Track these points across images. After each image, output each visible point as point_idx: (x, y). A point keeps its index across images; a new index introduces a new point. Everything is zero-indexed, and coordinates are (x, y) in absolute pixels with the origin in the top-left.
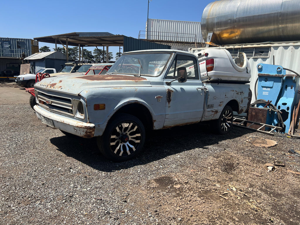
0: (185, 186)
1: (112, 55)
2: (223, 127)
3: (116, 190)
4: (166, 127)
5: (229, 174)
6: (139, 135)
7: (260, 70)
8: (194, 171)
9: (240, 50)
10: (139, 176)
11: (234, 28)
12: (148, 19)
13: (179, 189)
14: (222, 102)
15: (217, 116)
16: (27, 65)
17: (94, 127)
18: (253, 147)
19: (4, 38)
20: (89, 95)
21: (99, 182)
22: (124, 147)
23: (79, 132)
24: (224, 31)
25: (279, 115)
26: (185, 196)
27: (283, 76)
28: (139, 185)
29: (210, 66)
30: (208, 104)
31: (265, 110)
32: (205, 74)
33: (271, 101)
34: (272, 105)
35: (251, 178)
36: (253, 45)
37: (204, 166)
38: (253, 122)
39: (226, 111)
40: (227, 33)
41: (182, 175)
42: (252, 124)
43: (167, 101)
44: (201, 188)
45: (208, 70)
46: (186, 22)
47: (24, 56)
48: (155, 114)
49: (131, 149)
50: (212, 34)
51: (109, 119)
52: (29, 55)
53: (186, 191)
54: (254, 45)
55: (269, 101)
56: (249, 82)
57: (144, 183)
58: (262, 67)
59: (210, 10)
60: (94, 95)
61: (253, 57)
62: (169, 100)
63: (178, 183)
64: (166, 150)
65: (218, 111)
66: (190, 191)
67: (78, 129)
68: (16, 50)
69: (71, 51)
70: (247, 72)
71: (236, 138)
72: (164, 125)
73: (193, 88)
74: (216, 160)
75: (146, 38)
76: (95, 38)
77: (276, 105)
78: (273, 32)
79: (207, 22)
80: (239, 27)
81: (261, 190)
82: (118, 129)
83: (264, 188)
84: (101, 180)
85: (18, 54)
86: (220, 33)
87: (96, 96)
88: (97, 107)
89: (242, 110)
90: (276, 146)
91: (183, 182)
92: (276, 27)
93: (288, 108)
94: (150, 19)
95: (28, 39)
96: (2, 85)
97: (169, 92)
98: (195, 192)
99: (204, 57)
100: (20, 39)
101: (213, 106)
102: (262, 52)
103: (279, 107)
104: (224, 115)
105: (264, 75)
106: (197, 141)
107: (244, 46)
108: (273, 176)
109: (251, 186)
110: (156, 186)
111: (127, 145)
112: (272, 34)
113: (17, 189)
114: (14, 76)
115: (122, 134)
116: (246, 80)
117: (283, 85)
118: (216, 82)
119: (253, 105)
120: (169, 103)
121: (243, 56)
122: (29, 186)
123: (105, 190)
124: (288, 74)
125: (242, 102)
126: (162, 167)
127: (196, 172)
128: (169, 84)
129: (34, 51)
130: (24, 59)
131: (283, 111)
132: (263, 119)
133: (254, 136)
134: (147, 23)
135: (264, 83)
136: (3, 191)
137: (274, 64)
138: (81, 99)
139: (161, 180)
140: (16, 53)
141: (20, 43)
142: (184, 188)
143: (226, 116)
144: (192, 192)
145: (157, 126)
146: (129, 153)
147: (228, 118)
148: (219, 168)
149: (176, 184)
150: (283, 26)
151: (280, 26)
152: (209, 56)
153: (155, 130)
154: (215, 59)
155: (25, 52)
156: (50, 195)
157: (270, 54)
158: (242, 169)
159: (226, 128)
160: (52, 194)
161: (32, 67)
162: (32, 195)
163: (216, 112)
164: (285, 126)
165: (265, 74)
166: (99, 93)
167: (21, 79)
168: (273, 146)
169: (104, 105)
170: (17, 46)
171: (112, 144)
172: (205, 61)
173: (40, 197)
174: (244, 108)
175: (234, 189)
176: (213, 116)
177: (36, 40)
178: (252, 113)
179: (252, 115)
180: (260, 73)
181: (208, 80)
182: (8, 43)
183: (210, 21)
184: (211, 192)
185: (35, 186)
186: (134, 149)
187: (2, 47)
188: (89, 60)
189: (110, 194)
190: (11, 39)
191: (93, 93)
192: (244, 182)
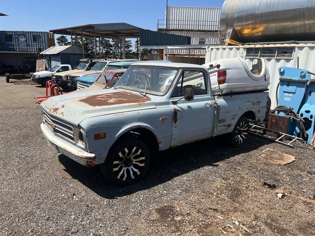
0: (186, 218)
1: (131, 43)
2: (237, 140)
3: (115, 223)
4: (173, 147)
5: (235, 202)
6: (143, 158)
7: (282, 73)
8: (198, 198)
9: (261, 49)
10: (141, 205)
11: (256, 23)
12: (167, 6)
13: (179, 221)
14: (236, 115)
15: (231, 130)
16: (42, 61)
17: (95, 157)
18: (268, 164)
19: (19, 32)
20: (89, 125)
21: (100, 212)
22: (128, 171)
23: (80, 161)
24: (245, 27)
25: (302, 124)
26: (184, 231)
27: (307, 81)
28: (139, 217)
29: (222, 78)
30: (219, 119)
31: (286, 118)
32: (217, 87)
33: (293, 109)
34: (293, 113)
35: (258, 207)
36: (275, 44)
37: (210, 191)
38: (273, 131)
39: (241, 123)
40: (249, 29)
41: (185, 204)
42: (271, 133)
43: (173, 121)
44: (202, 221)
45: (220, 82)
46: (209, 8)
47: (40, 50)
48: (159, 136)
49: (135, 173)
50: (232, 30)
51: (110, 147)
52: (45, 49)
53: (186, 224)
54: (277, 45)
55: (290, 108)
56: (268, 90)
57: (145, 213)
58: (284, 70)
59: (230, 3)
60: (94, 125)
61: (275, 58)
62: (175, 120)
63: (180, 215)
64: (173, 170)
65: (231, 125)
66: (191, 225)
67: (79, 158)
68: (32, 44)
69: (88, 40)
70: (265, 80)
71: (251, 151)
72: (171, 145)
73: (201, 104)
74: (224, 183)
75: (165, 28)
76: (110, 31)
77: (298, 113)
78: (299, 29)
79: (227, 17)
80: (262, 22)
81: (266, 223)
82: (120, 154)
83: (269, 221)
84: (102, 210)
85: (34, 48)
86: (240, 29)
87: (96, 126)
88: (97, 137)
89: (259, 120)
90: (293, 162)
91: (185, 213)
92: (302, 23)
93: (311, 117)
94: (169, 7)
95: (44, 32)
96: (19, 81)
97: (175, 112)
98: (195, 226)
99: (216, 69)
100: (35, 32)
101: (225, 120)
102: (286, 53)
103: (302, 115)
104: (238, 127)
105: (286, 79)
106: (208, 156)
107: (266, 46)
108: (281, 205)
109: (256, 218)
110: (156, 219)
111: (131, 168)
112: (298, 31)
113: (20, 221)
114: (30, 73)
115: (126, 158)
116: (265, 88)
117: (306, 90)
118: (229, 95)
119: (273, 112)
120: (175, 123)
121: (261, 61)
122: (31, 218)
123: (105, 223)
124: (313, 79)
125: (259, 112)
126: (166, 192)
127: (200, 199)
128: (175, 103)
129: (50, 44)
130: (40, 54)
131: (306, 119)
132: (283, 127)
133: (271, 150)
134: (166, 11)
135: (285, 88)
136: (7, 224)
137: (298, 68)
138: (81, 129)
139: (163, 210)
140: (32, 47)
141: (36, 37)
142: (185, 221)
143: (241, 128)
144: (192, 226)
145: (163, 147)
146: (133, 177)
147: (243, 129)
148: (225, 194)
149: (177, 215)
150: (310, 22)
151: (307, 22)
152: (221, 68)
153: (160, 151)
154: (227, 71)
155: (40, 45)
156: (50, 229)
157: (294, 55)
158: (250, 195)
159: (241, 140)
160: (52, 229)
161: (48, 61)
162: (34, 229)
163: (229, 126)
164: (307, 135)
165: (288, 78)
166: (99, 123)
167: (36, 77)
168: (290, 163)
169: (105, 134)
170: (33, 40)
171: (115, 169)
172: (216, 73)
173: (41, 231)
174: (262, 118)
175: (237, 223)
176: (225, 129)
177: (52, 33)
178: (272, 120)
179: (272, 122)
180: (282, 76)
181: (220, 93)
182: (23, 36)
183: (230, 16)
184: (212, 226)
185: (37, 218)
186: (139, 173)
187: (18, 41)
188: (107, 49)
189: (109, 229)
190: (26, 32)
191: (93, 123)
192: (250, 213)
